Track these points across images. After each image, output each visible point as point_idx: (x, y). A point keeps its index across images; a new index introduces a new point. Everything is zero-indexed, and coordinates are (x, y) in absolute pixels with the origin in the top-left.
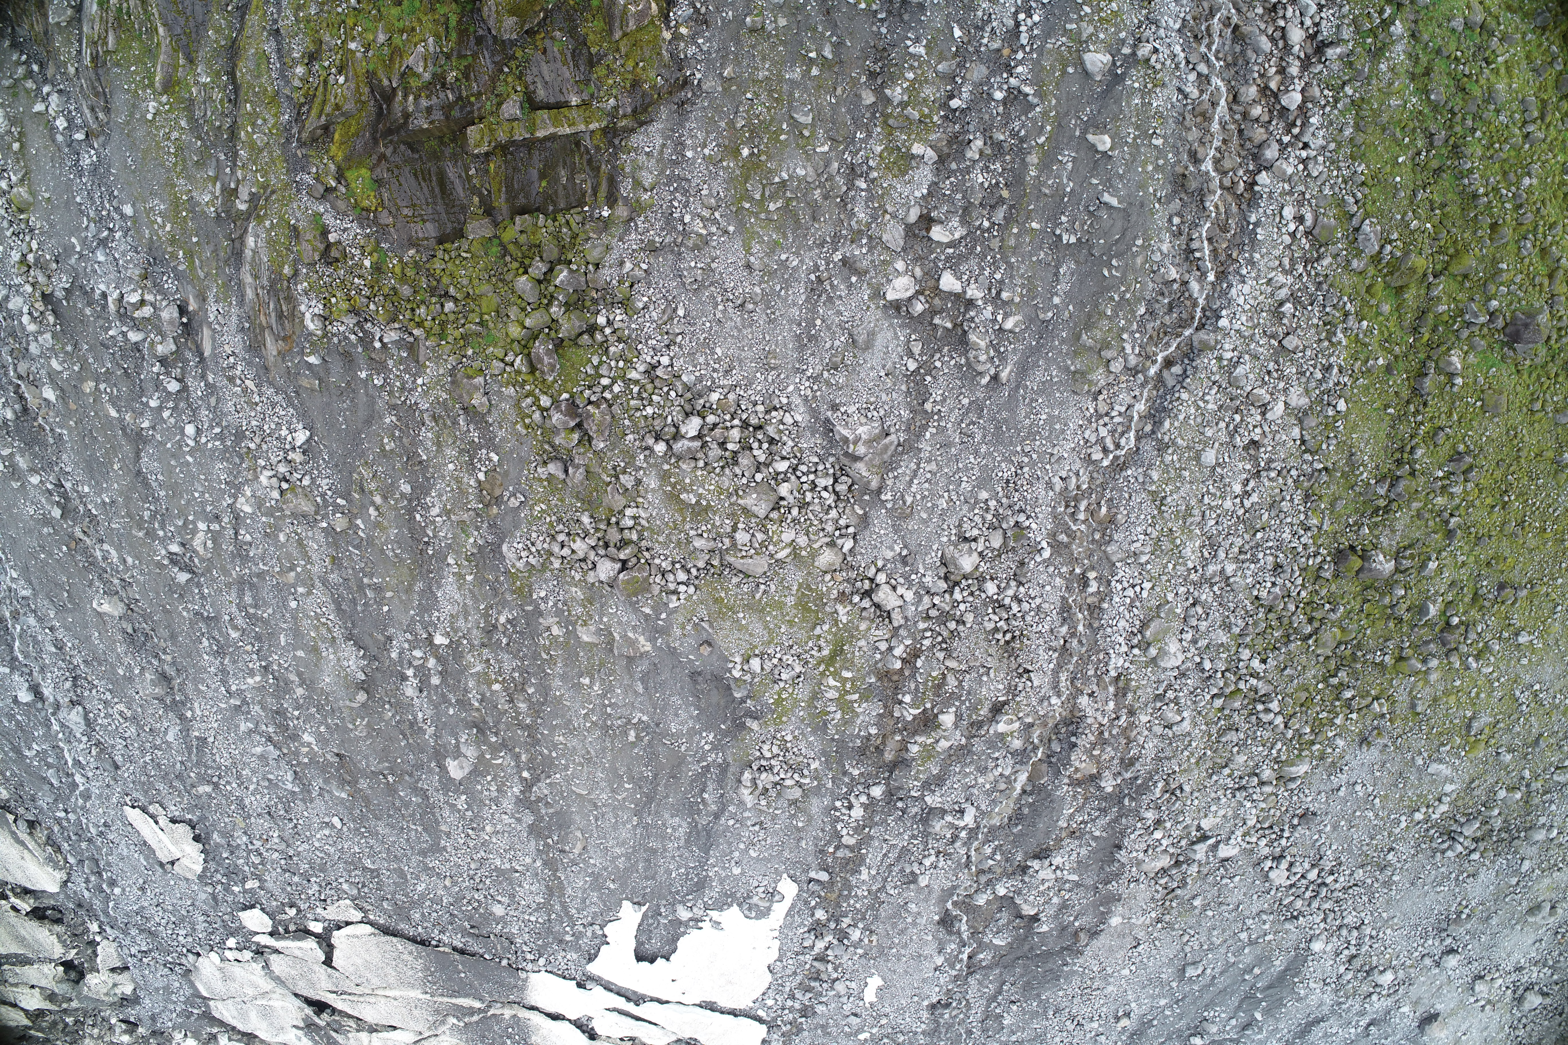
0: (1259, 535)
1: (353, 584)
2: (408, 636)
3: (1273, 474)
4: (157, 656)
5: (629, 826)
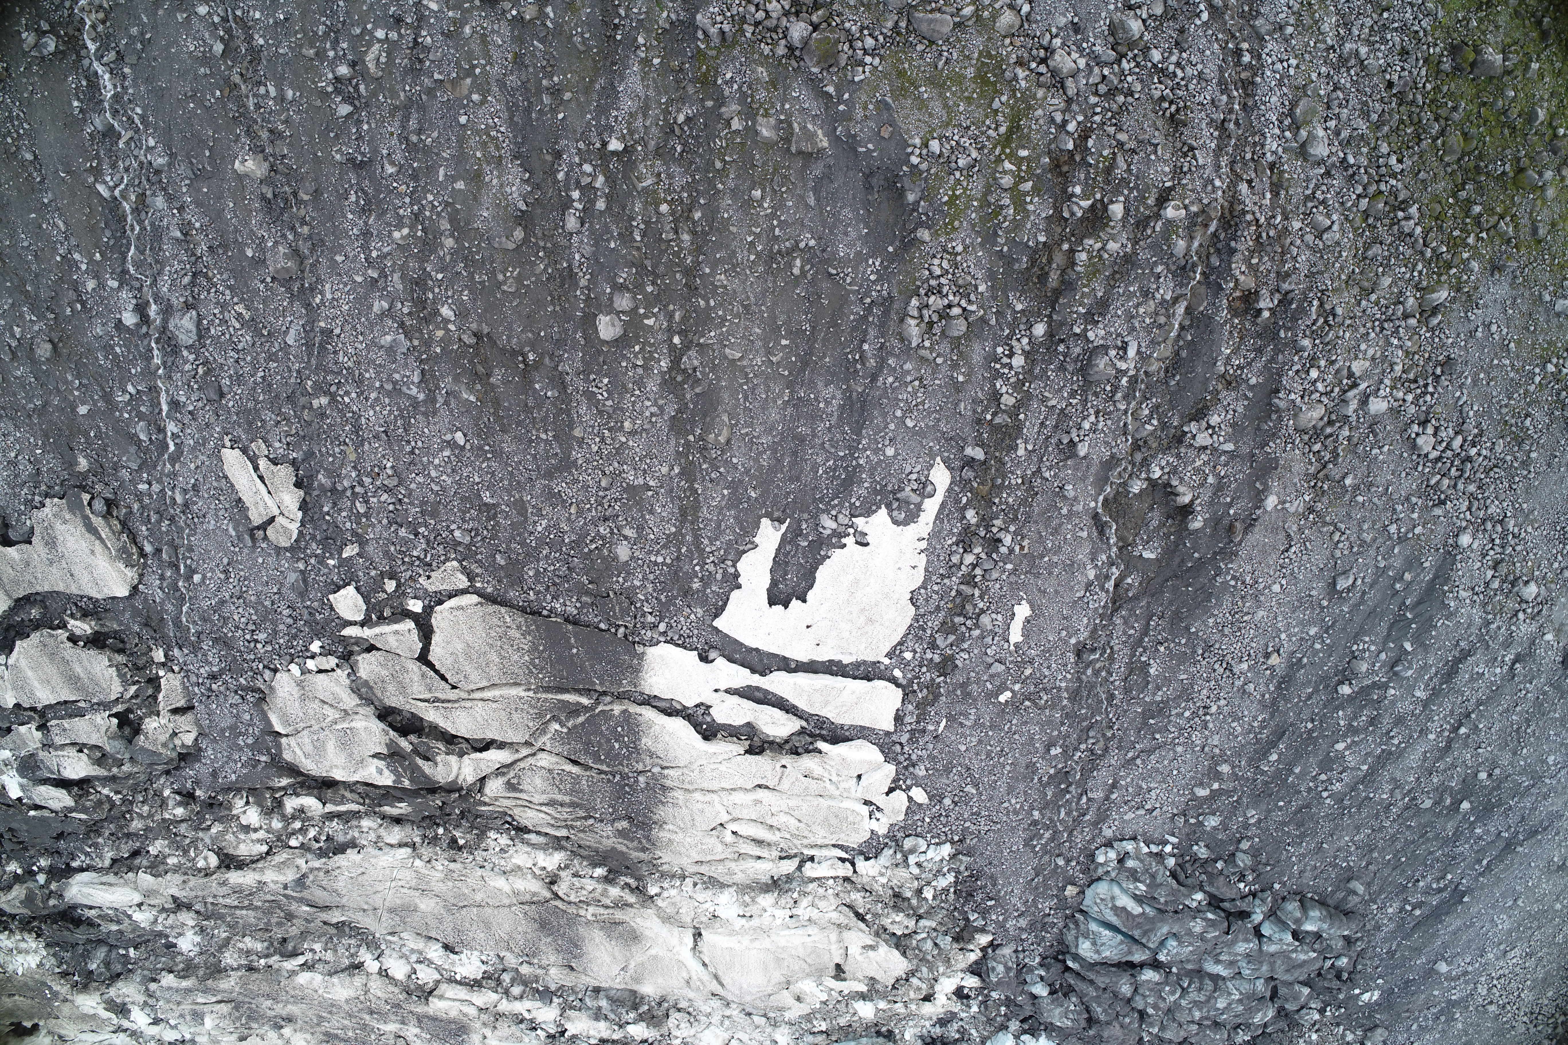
1: (531, 86)
2: (581, 145)
4: (293, 229)
5: (780, 402)
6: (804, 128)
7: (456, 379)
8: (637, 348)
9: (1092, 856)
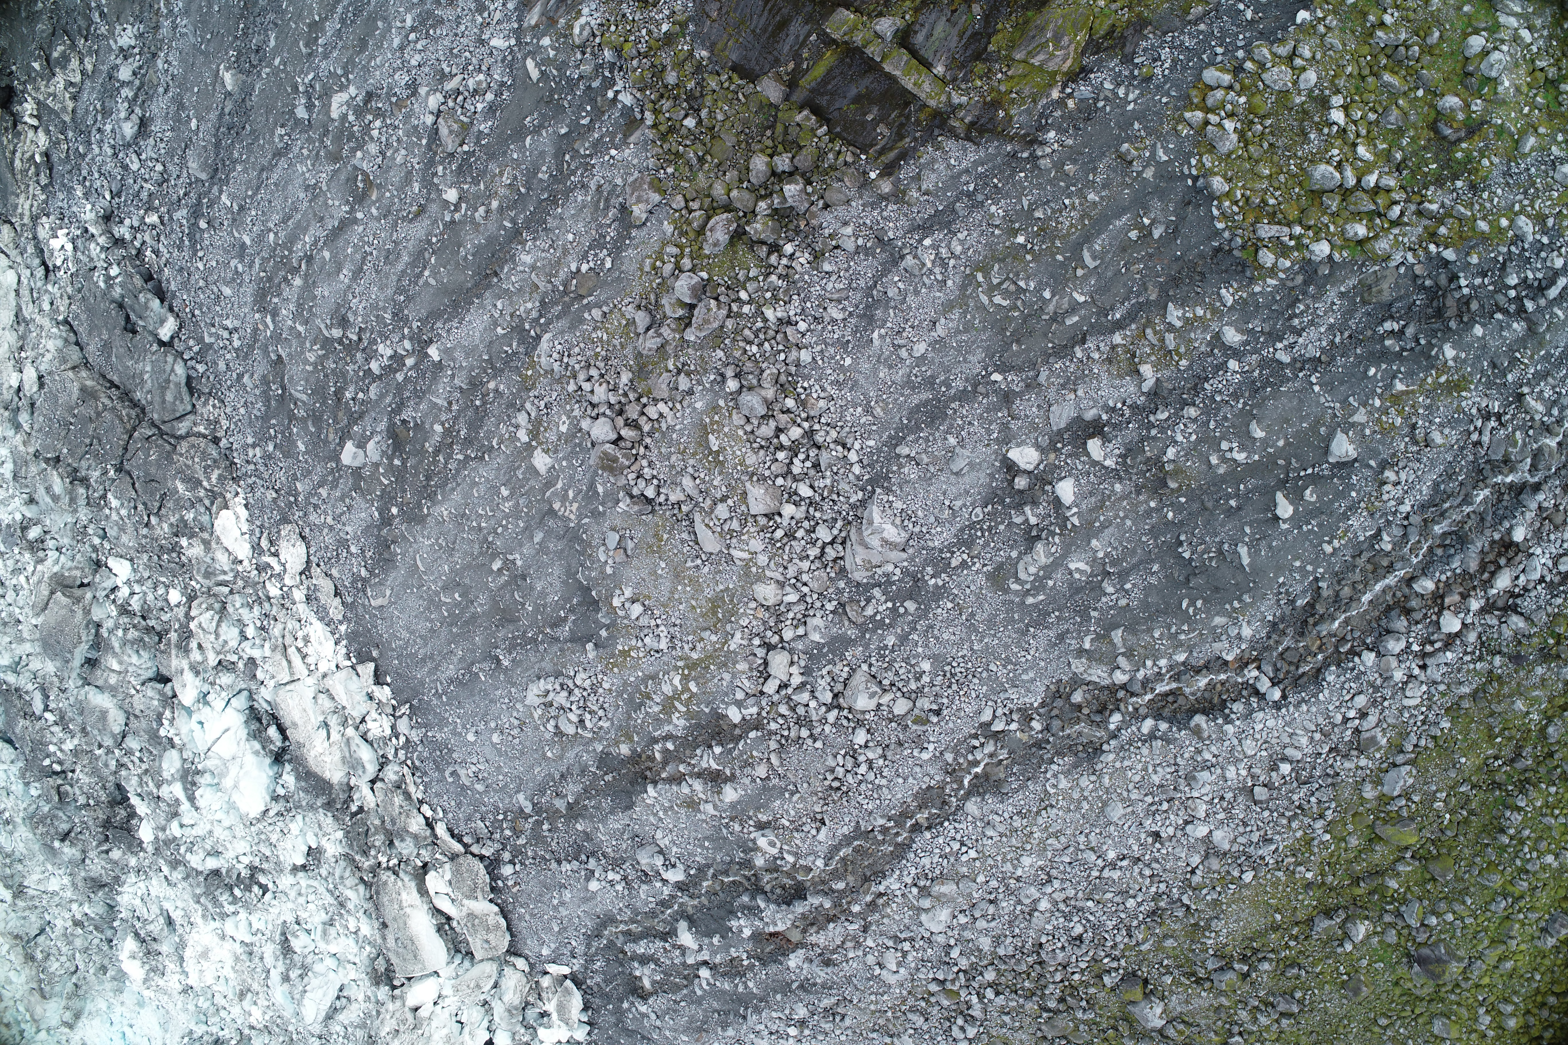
0: (1090, 904)
3: (1147, 872)
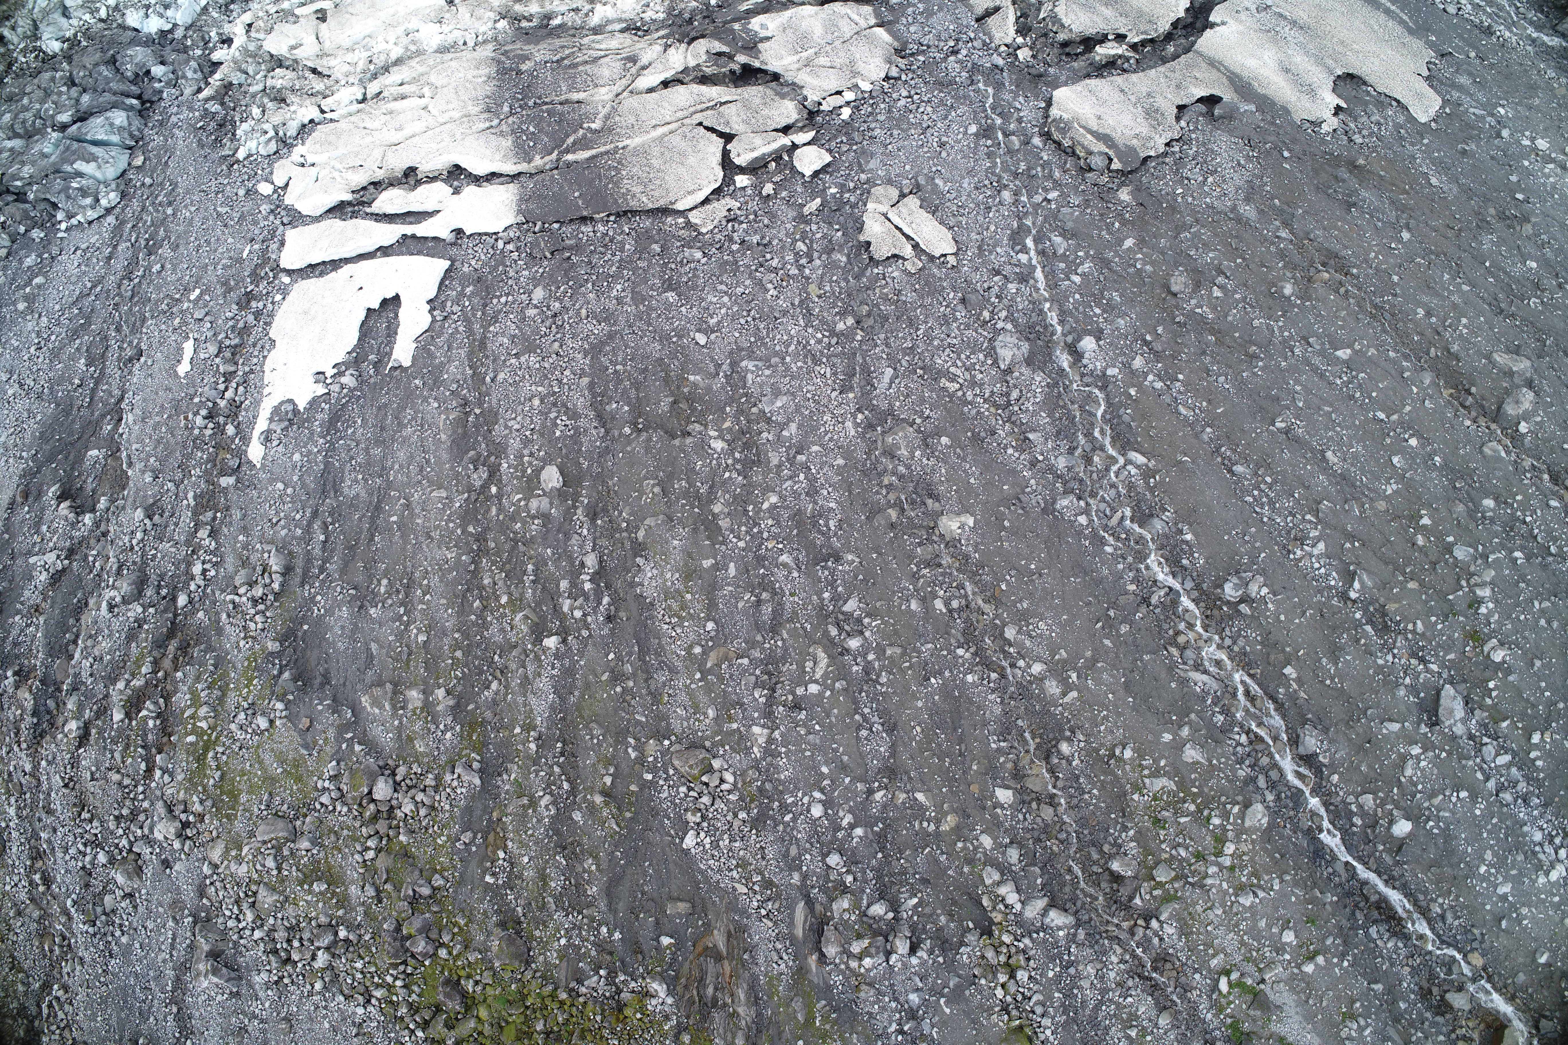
1: (644, 677)
2: (587, 634)
4: (901, 477)
5: (397, 467)
6: (381, 707)
7: (709, 389)
8: (529, 471)
9: (123, 195)
